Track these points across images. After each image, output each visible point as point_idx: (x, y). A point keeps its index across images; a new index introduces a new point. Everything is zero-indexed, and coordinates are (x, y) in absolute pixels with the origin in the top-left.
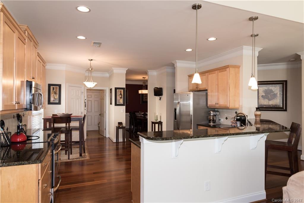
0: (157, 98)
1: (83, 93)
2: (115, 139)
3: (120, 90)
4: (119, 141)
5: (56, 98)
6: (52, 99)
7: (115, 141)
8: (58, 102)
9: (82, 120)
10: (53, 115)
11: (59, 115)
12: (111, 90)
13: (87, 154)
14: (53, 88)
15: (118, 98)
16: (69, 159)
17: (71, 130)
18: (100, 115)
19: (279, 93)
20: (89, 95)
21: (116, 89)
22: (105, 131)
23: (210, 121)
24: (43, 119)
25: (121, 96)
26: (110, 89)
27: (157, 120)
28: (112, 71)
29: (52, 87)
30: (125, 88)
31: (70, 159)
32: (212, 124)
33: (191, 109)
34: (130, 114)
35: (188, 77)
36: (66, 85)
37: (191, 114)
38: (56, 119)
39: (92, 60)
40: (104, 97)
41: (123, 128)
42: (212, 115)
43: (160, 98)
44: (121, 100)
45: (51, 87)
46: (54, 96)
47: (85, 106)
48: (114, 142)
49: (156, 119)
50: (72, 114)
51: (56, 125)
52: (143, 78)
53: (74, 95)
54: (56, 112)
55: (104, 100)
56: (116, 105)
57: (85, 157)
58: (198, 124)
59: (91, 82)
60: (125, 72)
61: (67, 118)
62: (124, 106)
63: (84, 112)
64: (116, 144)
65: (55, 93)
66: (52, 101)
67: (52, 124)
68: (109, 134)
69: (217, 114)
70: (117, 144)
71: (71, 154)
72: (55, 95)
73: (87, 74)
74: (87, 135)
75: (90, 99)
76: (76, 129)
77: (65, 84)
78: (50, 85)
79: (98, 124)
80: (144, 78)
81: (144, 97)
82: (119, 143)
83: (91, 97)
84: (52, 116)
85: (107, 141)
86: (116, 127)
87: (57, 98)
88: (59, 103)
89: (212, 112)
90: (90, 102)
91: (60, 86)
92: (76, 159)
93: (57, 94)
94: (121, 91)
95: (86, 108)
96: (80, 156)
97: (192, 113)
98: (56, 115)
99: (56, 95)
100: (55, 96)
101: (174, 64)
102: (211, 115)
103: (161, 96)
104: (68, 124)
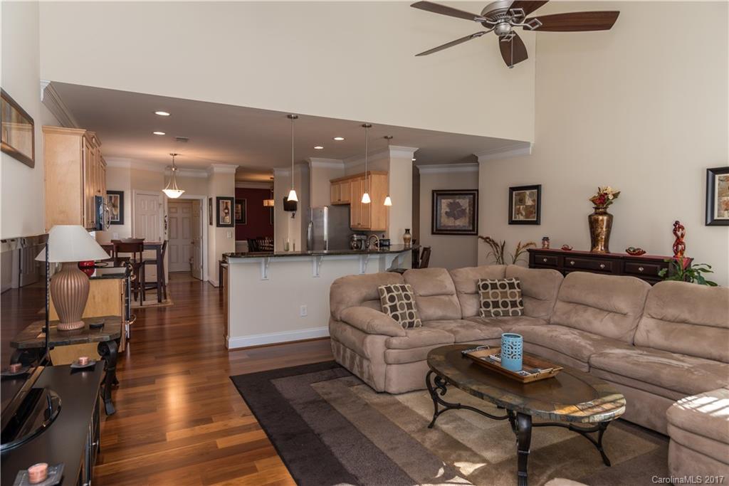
0: (290, 214)
1: (162, 206)
2: (218, 282)
3: (225, 201)
5: (115, 213)
7: (217, 283)
8: (119, 220)
9: (160, 248)
10: (113, 241)
12: (211, 200)
13: (169, 300)
14: (111, 198)
15: (222, 214)
16: (141, 305)
17: (144, 263)
18: (193, 243)
19: (468, 209)
20: (173, 208)
21: (218, 199)
22: (202, 270)
25: (227, 211)
26: (209, 199)
27: (288, 250)
28: (212, 168)
30: (233, 198)
31: (143, 305)
34: (248, 242)
35: (330, 183)
36: (132, 192)
37: (325, 239)
39: (175, 155)
40: (199, 211)
42: (355, 239)
43: (294, 215)
44: (228, 217)
47: (166, 227)
48: (216, 286)
49: (286, 248)
50: (143, 239)
51: (121, 255)
52: (271, 178)
53: (146, 209)
54: (116, 237)
56: (218, 225)
57: (166, 303)
59: (175, 189)
60: (234, 171)
61: (138, 246)
62: (233, 227)
63: (164, 237)
65: (114, 206)
68: (208, 275)
69: (363, 238)
71: (144, 300)
72: (113, 209)
73: (168, 173)
74: (169, 279)
75: (175, 215)
76: (151, 262)
77: (130, 191)
79: (190, 260)
83: (177, 212)
85: (206, 287)
86: (219, 262)
87: (117, 215)
88: (122, 222)
89: (355, 236)
90: (174, 221)
91: (121, 194)
92: (152, 306)
93: (117, 207)
94: (226, 203)
95: (167, 231)
96: (158, 302)
99: (115, 210)
101: (308, 163)
103: (294, 212)
104: (138, 254)
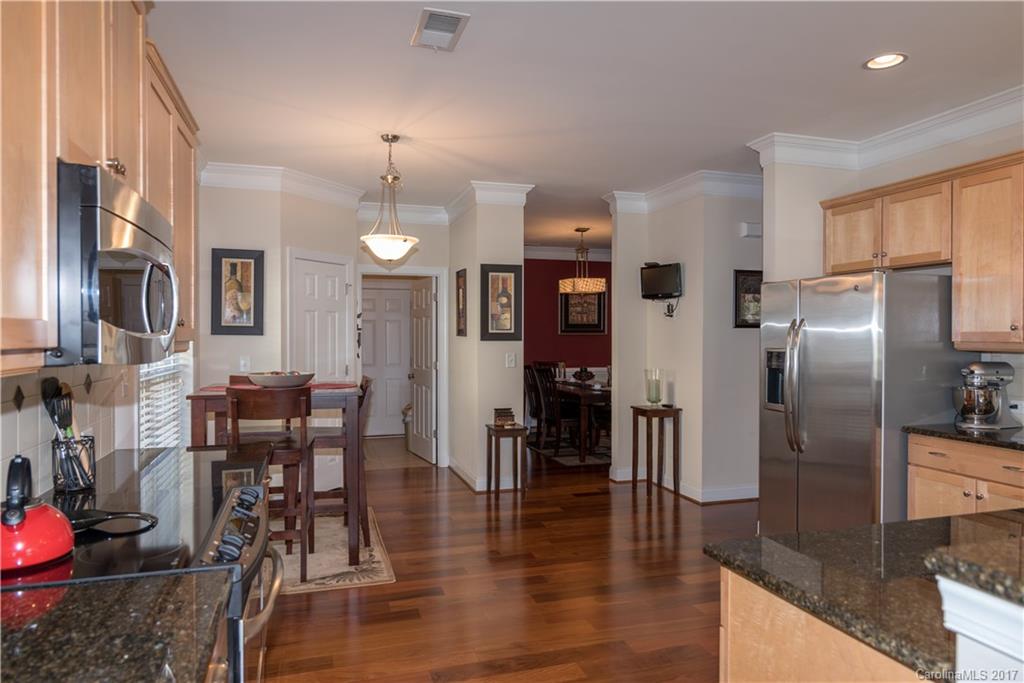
0: (657, 307)
1: (351, 289)
2: (485, 478)
3: (501, 274)
4: (501, 488)
5: (243, 306)
6: (228, 314)
7: (480, 484)
8: (252, 325)
10: (234, 379)
11: (258, 383)
12: (461, 275)
13: (378, 553)
14: (234, 266)
15: (494, 308)
16: (304, 579)
17: (311, 448)
18: (411, 377)
21: (485, 270)
22: (434, 440)
23: (966, 411)
24: (188, 398)
25: (504, 300)
26: (458, 273)
29: (226, 263)
30: (520, 266)
31: (308, 578)
32: (975, 425)
33: (877, 355)
35: (822, 210)
36: (283, 253)
37: (875, 376)
38: (243, 399)
39: (395, 138)
40: (429, 307)
41: (514, 433)
42: (977, 381)
43: (670, 311)
44: (507, 315)
45: (224, 260)
46: (236, 299)
47: (359, 341)
48: (478, 489)
49: (653, 396)
50: (311, 376)
51: (247, 427)
52: (577, 230)
53: (316, 296)
54: (245, 365)
55: (429, 317)
56: (485, 336)
57: (373, 570)
58: (910, 424)
60: (522, 200)
61: (297, 395)
62: (520, 340)
63: (355, 365)
64: (489, 499)
65: (241, 288)
66: (226, 322)
67: (229, 420)
68: (452, 453)
69: (1005, 378)
70: (493, 501)
71: (313, 550)
72: (240, 296)
75: (370, 315)
76: (329, 440)
77: (278, 251)
78: (218, 255)
79: (404, 414)
80: (584, 230)
81: (571, 309)
82: (501, 495)
83: (373, 308)
84: (226, 382)
85: (445, 481)
86: (486, 429)
87: (249, 309)
88: (258, 329)
89: (977, 370)
90: (369, 326)
91: (259, 257)
92: (334, 582)
93: (249, 291)
94: (504, 281)
96: (350, 564)
97: (877, 372)
98: (246, 380)
99: (244, 298)
100: (240, 298)
101: (759, 153)
102: (972, 385)
103: (673, 301)
104: (296, 422)
